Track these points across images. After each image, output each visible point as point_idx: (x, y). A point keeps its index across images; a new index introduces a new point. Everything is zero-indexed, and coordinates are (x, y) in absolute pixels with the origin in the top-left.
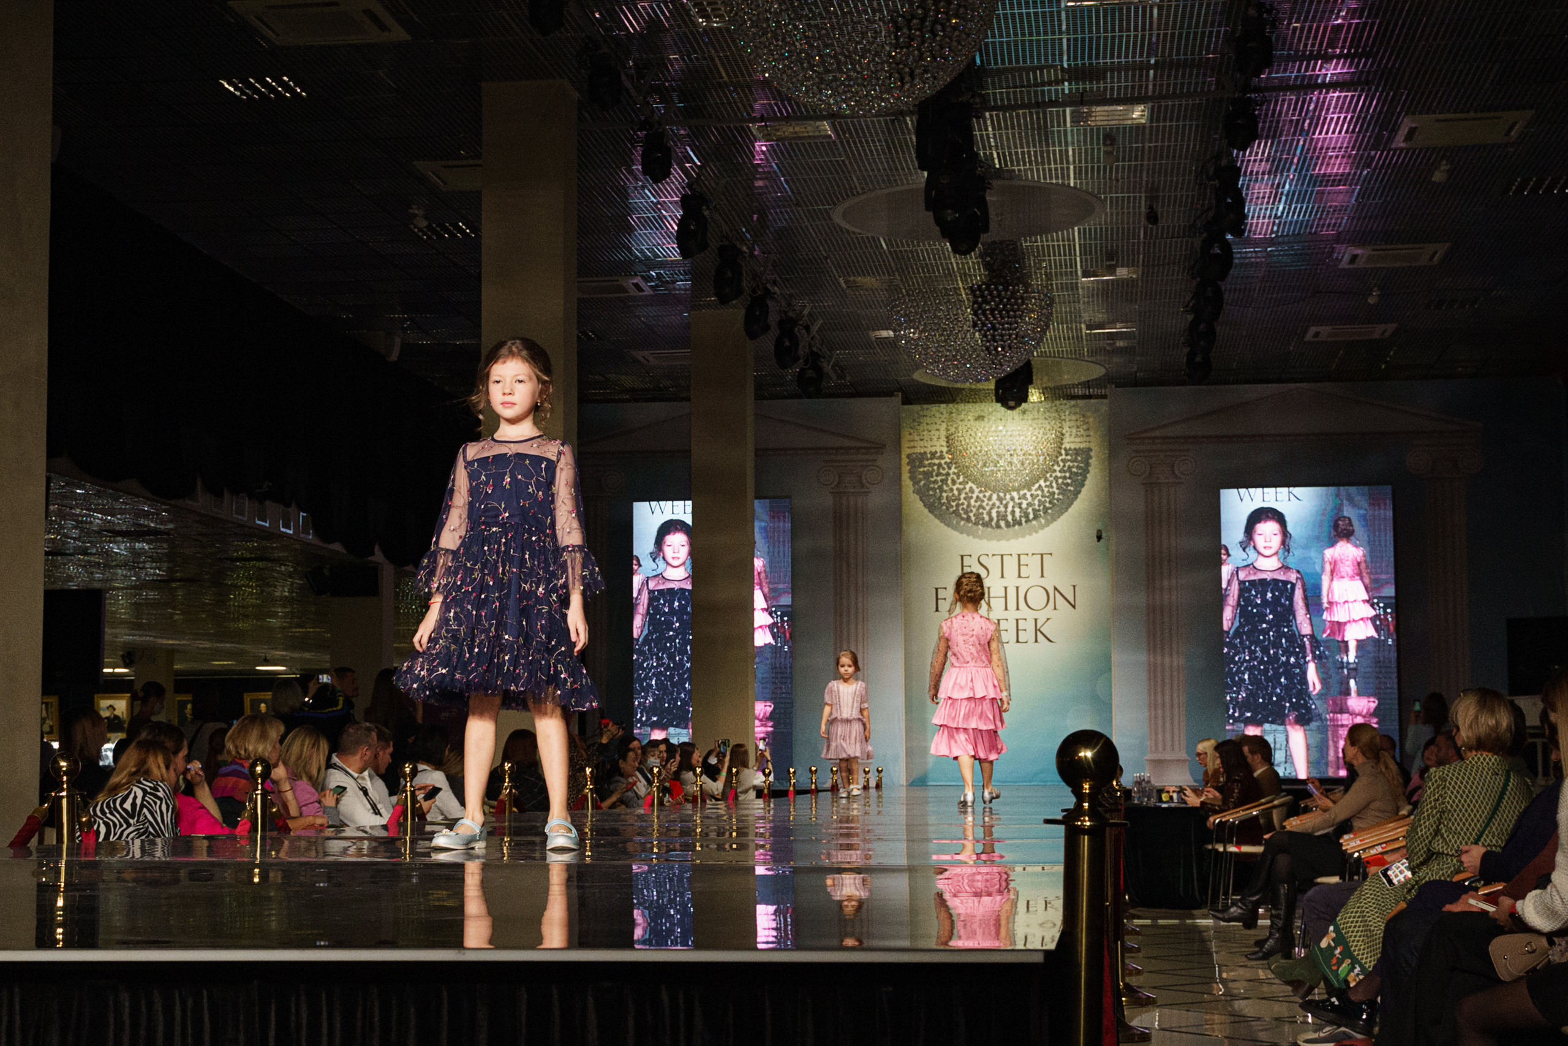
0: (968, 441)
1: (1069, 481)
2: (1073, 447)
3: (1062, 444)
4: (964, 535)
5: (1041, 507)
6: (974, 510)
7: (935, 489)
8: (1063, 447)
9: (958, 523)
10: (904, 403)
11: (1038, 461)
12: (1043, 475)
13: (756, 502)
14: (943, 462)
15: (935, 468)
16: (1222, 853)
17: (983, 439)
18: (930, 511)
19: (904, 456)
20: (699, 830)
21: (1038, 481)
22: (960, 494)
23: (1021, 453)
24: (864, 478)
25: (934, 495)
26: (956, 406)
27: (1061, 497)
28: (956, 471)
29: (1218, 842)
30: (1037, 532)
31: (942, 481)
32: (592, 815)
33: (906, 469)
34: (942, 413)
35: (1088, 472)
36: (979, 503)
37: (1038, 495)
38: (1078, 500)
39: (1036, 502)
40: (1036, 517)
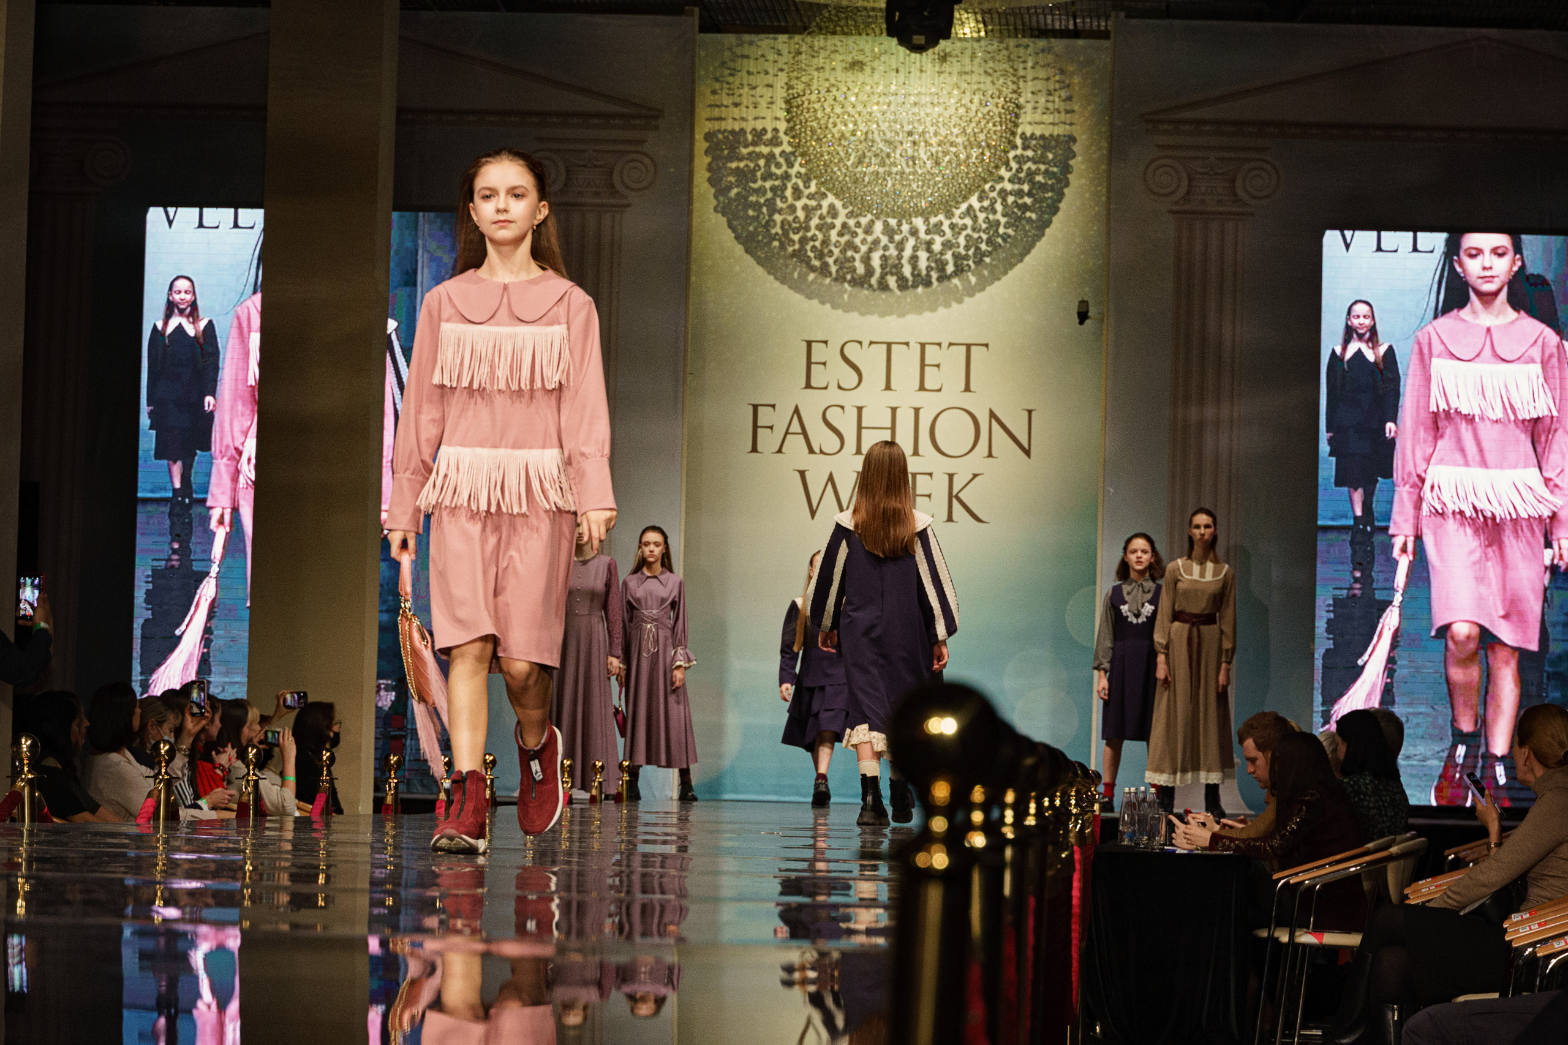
0: (828, 110)
1: (1028, 200)
2: (1038, 133)
3: (1016, 125)
4: (815, 302)
5: (971, 252)
6: (836, 251)
7: (761, 206)
8: (1019, 131)
9: (803, 277)
10: (703, 29)
11: (968, 157)
12: (975, 186)
13: (395, 215)
14: (777, 151)
15: (762, 162)
16: (1287, 945)
17: (860, 108)
18: (747, 251)
19: (699, 136)
20: (249, 867)
21: (965, 198)
22: (808, 218)
23: (934, 141)
24: (616, 174)
25: (756, 218)
26: (809, 39)
27: (1010, 232)
28: (803, 171)
29: (1280, 924)
30: (960, 301)
31: (773, 189)
32: (31, 833)
33: (702, 161)
34: (780, 54)
35: (1067, 185)
36: (846, 238)
37: (965, 227)
38: (1044, 239)
39: (962, 241)
40: (959, 270)
